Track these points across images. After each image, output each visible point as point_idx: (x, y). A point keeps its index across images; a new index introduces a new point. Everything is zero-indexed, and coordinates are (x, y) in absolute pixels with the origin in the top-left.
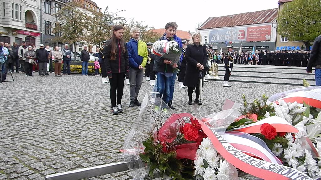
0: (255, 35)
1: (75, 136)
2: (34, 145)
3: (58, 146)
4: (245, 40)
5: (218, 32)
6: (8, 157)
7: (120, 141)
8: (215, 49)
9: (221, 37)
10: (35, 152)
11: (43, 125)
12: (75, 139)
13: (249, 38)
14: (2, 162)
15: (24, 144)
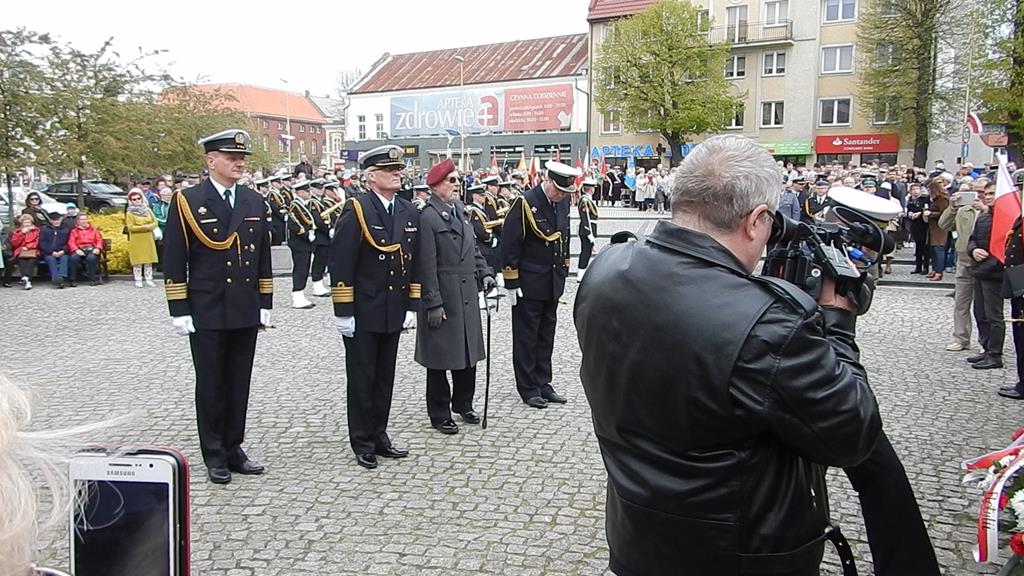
0: (529, 113)
4: (500, 126)
5: (416, 103)
9: (427, 120)
13: (512, 121)
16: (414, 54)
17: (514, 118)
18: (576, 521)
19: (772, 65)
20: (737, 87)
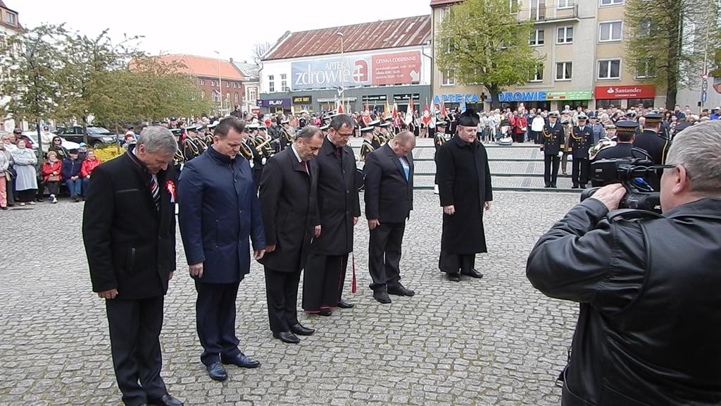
0: (389, 72)
4: (369, 82)
5: (309, 66)
9: (317, 76)
13: (377, 78)
16: (308, 31)
17: (379, 75)
18: (467, 369)
19: (563, 36)
20: (538, 52)
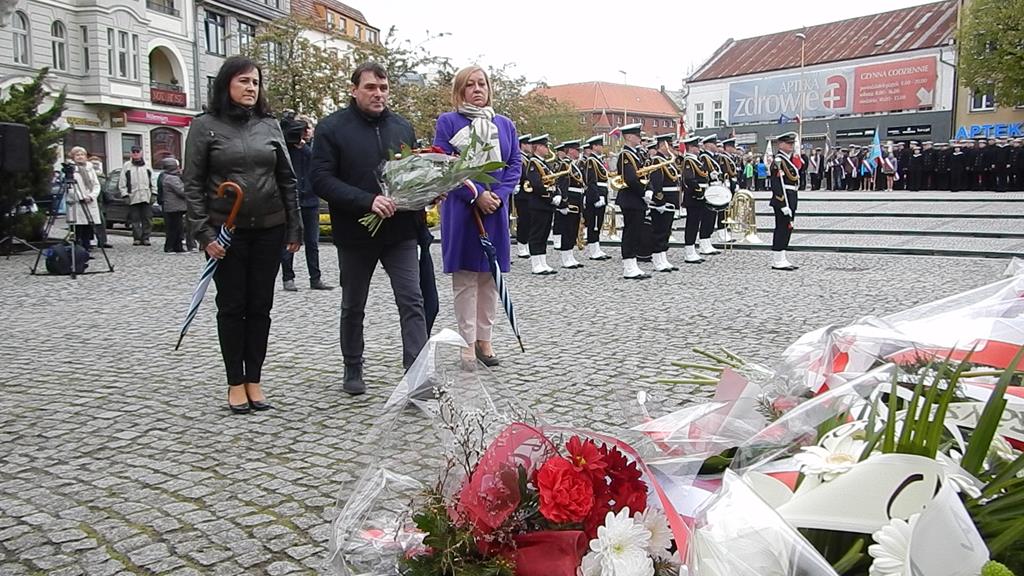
0: (882, 92)
1: (279, 451)
2: (147, 486)
3: (223, 486)
4: (848, 108)
5: (756, 87)
6: (66, 526)
7: (416, 468)
8: (748, 142)
9: (767, 103)
10: (148, 510)
11: (184, 416)
12: (276, 460)
13: (862, 102)
14: (45, 544)
15: (119, 481)
16: (759, 38)
17: (865, 98)
